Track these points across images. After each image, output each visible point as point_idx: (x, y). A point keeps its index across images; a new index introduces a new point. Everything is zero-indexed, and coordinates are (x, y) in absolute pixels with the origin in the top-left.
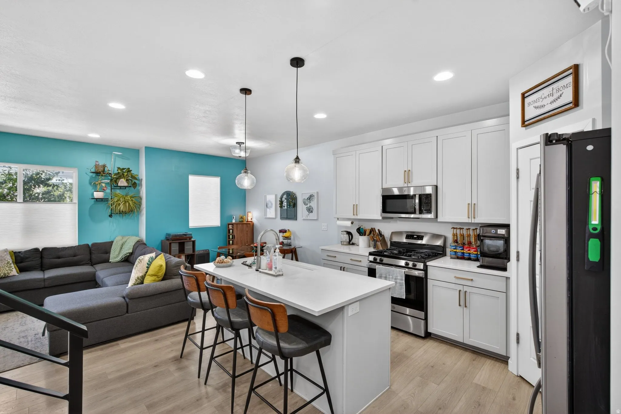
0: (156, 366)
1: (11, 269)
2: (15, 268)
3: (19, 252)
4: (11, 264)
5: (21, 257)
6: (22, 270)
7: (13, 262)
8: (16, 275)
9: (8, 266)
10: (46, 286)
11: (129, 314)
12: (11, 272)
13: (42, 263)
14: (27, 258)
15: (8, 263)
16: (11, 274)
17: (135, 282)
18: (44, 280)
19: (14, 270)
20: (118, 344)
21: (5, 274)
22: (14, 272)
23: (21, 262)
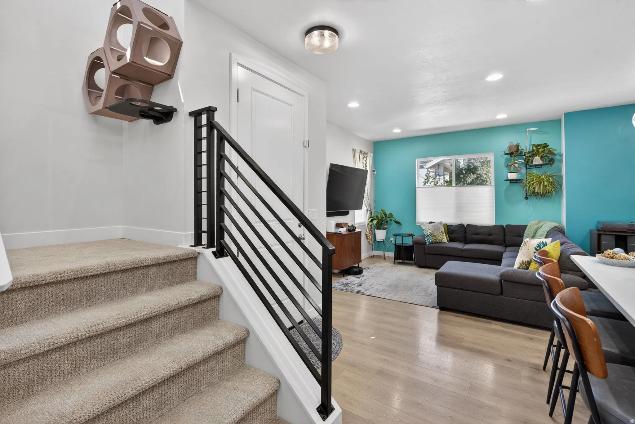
0: (509, 360)
1: (443, 237)
2: (446, 237)
3: (451, 226)
4: (443, 233)
5: (452, 230)
6: (451, 240)
7: (445, 232)
8: (446, 243)
9: (441, 234)
10: (463, 256)
11: (503, 297)
12: (443, 239)
13: (465, 237)
14: (456, 231)
15: (442, 232)
16: (443, 241)
17: (519, 266)
18: (462, 250)
19: (445, 238)
20: (491, 323)
21: (439, 240)
22: (445, 240)
23: (452, 234)
